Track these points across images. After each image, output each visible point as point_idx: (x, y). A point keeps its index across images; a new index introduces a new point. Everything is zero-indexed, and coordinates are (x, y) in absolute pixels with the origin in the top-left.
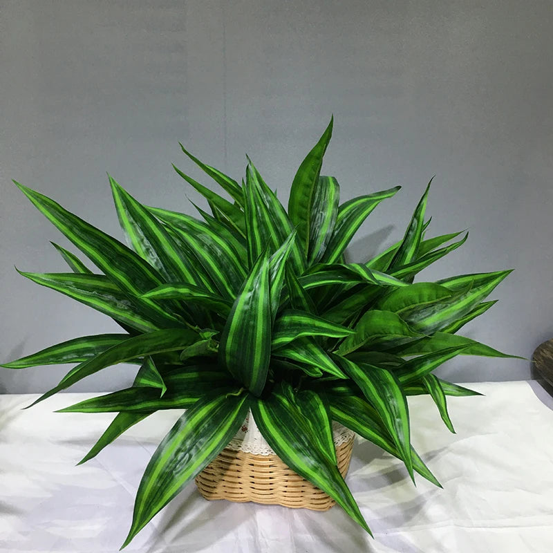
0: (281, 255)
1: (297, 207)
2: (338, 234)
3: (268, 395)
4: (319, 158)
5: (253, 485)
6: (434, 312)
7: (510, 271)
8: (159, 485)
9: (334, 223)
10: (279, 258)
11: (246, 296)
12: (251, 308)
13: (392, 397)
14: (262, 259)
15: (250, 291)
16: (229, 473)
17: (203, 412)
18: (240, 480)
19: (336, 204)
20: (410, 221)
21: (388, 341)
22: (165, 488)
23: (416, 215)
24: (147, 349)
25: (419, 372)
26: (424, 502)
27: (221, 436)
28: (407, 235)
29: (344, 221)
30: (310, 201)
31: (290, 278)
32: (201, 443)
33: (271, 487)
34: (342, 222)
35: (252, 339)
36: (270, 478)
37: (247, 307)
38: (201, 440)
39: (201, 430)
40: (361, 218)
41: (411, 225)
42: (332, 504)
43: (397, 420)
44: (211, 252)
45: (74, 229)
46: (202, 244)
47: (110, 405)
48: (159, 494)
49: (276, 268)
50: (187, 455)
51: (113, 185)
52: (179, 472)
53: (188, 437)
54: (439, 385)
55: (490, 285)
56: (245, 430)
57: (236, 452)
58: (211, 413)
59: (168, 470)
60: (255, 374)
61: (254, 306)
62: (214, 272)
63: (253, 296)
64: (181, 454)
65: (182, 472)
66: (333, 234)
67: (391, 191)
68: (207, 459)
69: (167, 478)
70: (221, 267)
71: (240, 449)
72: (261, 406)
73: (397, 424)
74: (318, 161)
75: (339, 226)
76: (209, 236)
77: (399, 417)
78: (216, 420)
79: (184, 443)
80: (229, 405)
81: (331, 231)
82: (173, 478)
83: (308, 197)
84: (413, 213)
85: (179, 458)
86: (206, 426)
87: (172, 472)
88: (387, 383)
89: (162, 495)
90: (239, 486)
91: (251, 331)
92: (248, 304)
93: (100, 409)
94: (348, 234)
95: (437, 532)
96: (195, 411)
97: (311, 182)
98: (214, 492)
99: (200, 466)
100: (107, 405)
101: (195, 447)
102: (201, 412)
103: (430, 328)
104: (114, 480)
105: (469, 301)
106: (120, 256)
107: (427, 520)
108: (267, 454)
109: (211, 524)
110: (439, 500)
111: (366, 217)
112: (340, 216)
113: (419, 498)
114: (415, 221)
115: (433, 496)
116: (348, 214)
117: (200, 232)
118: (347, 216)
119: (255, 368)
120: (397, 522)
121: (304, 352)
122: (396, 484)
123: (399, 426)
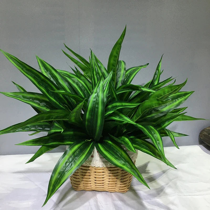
0: (107, 80)
1: (111, 66)
2: (126, 80)
3: (102, 141)
4: (120, 44)
5: (95, 182)
6: (166, 106)
7: (193, 92)
8: (59, 177)
9: (124, 76)
10: (106, 81)
11: (94, 95)
12: (96, 100)
13: (154, 134)
14: (100, 81)
15: (96, 93)
16: (86, 177)
17: (76, 147)
18: (90, 180)
19: (125, 69)
20: (155, 71)
21: (149, 118)
22: (61, 178)
23: (157, 69)
24: (54, 117)
25: (163, 126)
26: (164, 188)
27: (84, 156)
28: (154, 77)
29: (128, 75)
30: (116, 63)
31: (111, 89)
32: (76, 159)
33: (103, 182)
34: (127, 76)
35: (97, 114)
36: (103, 178)
37: (95, 100)
38: (76, 158)
39: (76, 154)
40: (135, 74)
41: (156, 73)
42: (128, 190)
43: (158, 142)
44: (77, 84)
45: (24, 69)
46: (74, 82)
47: (38, 143)
48: (59, 181)
49: (105, 86)
50: (71, 164)
51: (38, 59)
52: (67, 171)
53: (71, 157)
54: (171, 133)
55: (187, 96)
56: (92, 156)
57: (89, 167)
58: (79, 148)
59: (62, 171)
60: (98, 129)
61: (97, 99)
62: (79, 92)
63: (97, 95)
64: (68, 164)
65: (68, 171)
66: (124, 80)
67: (145, 65)
68: (79, 165)
69: (62, 174)
70: (81, 90)
71: (91, 165)
72: (100, 145)
73: (158, 143)
74: (120, 45)
75: (126, 77)
76: (76, 79)
77: (158, 140)
78: (81, 151)
79: (69, 159)
80: (86, 145)
81: (123, 79)
82: (65, 173)
83: (116, 61)
84: (156, 69)
85: (67, 165)
86: (78, 152)
87: (64, 171)
88: (152, 129)
89: (60, 181)
90: (90, 182)
91: (96, 109)
92: (95, 98)
93: (34, 145)
94: (130, 80)
95: (171, 198)
96: (73, 147)
97: (117, 55)
98: (79, 186)
99: (75, 168)
100: (37, 143)
101: (73, 161)
102: (75, 147)
103: (165, 112)
104: (36, 185)
105: (179, 102)
106: (43, 80)
107: (166, 194)
108: (102, 167)
109: (78, 200)
110: (170, 187)
111: (137, 73)
112: (126, 73)
113: (162, 187)
114: (157, 71)
115: (167, 186)
116: (130, 73)
117: (73, 77)
118: (129, 73)
119: (98, 126)
120: (154, 196)
121: (118, 117)
122: (152, 182)
123: (159, 144)
